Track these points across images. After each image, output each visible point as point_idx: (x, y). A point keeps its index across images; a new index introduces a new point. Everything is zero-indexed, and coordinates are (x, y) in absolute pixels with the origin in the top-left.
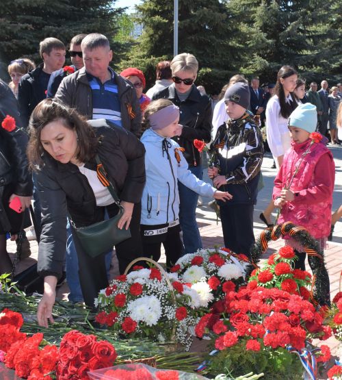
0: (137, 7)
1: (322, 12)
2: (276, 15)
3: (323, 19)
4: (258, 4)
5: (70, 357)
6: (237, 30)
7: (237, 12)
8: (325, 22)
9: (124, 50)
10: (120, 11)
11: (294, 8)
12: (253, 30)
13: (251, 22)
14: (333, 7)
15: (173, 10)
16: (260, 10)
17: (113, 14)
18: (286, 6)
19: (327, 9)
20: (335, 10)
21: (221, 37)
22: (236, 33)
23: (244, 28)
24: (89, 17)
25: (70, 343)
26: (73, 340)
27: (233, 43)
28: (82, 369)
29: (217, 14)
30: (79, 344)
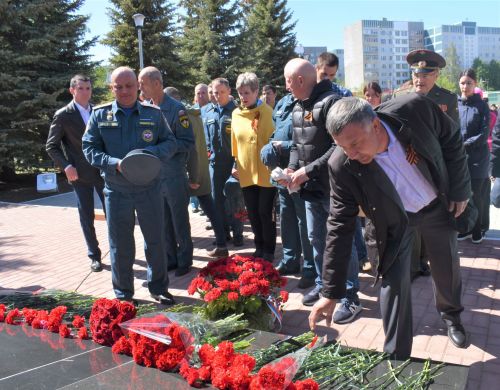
0: (111, 60)
1: (250, 58)
2: (216, 61)
3: (251, 63)
4: (202, 54)
5: (102, 317)
6: (188, 74)
7: (187, 60)
8: (253, 65)
9: (103, 93)
10: (97, 63)
11: (230, 56)
12: (200, 73)
13: (198, 68)
14: (257, 54)
15: (138, 61)
16: (205, 58)
17: (92, 65)
18: (224, 55)
19: (254, 56)
20: (260, 57)
21: (177, 80)
22: (187, 76)
23: (193, 72)
24: (73, 69)
25: (100, 307)
26: (102, 305)
27: (186, 83)
28: (112, 324)
29: (173, 63)
30: (107, 307)
